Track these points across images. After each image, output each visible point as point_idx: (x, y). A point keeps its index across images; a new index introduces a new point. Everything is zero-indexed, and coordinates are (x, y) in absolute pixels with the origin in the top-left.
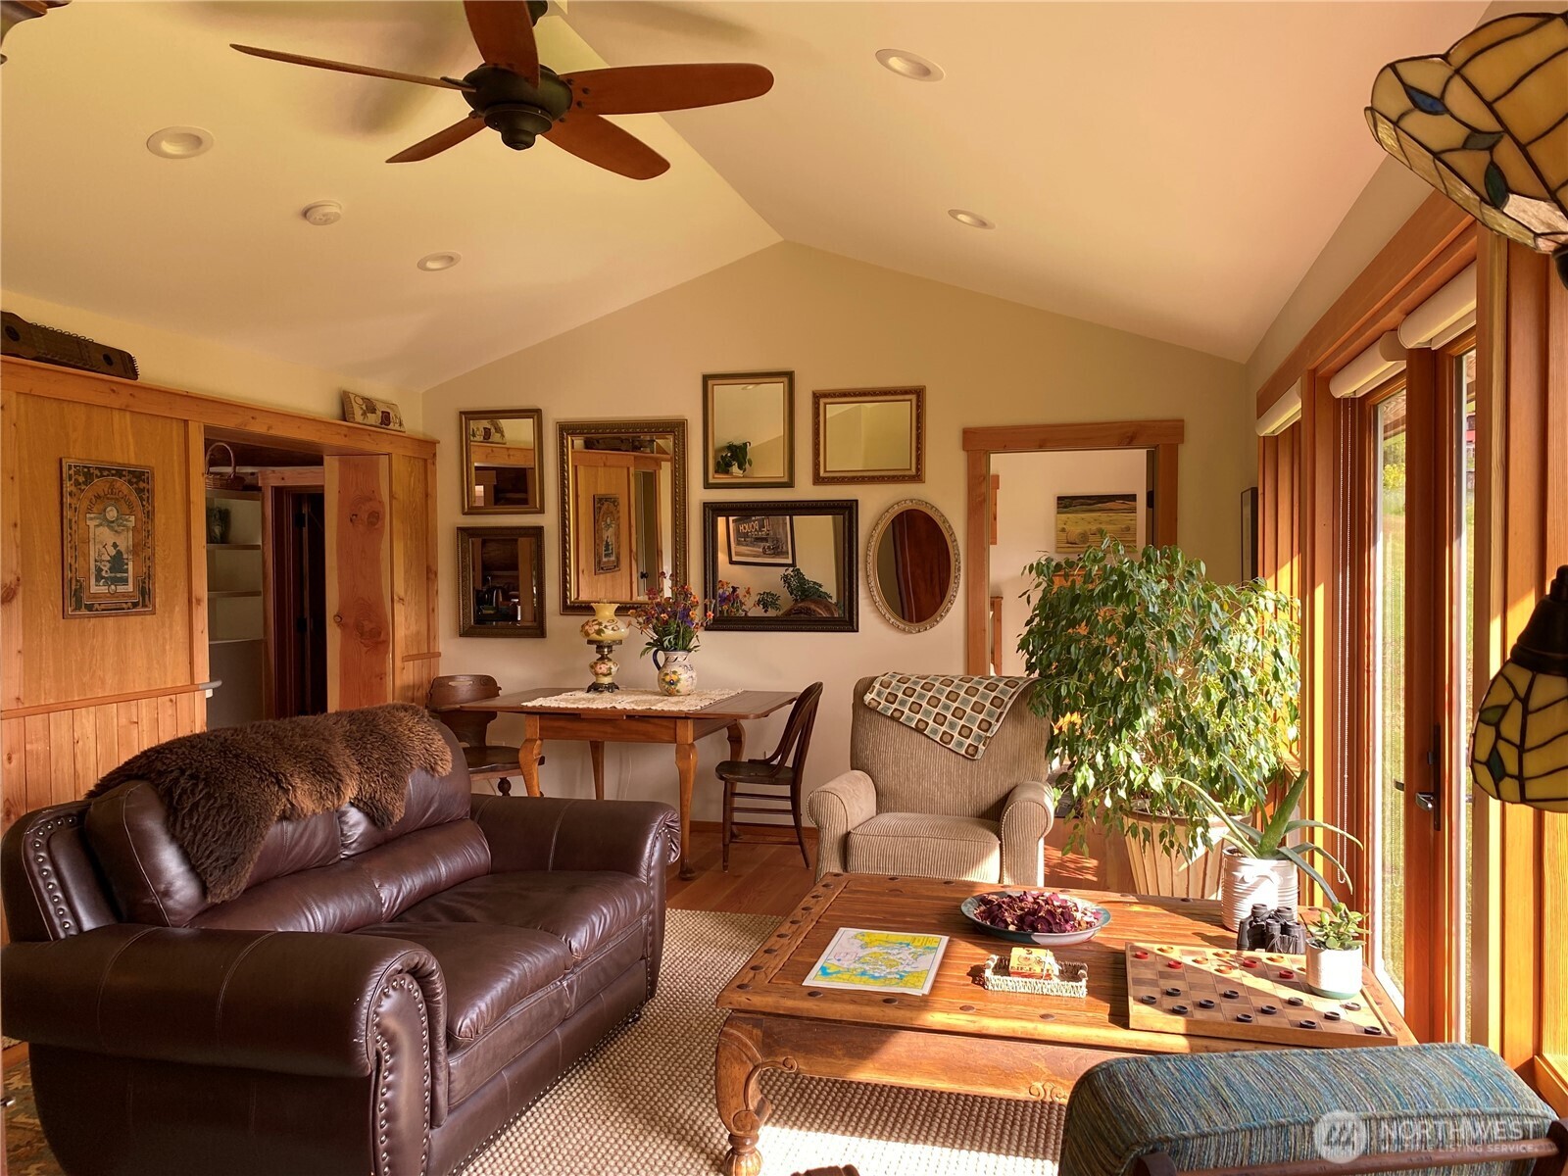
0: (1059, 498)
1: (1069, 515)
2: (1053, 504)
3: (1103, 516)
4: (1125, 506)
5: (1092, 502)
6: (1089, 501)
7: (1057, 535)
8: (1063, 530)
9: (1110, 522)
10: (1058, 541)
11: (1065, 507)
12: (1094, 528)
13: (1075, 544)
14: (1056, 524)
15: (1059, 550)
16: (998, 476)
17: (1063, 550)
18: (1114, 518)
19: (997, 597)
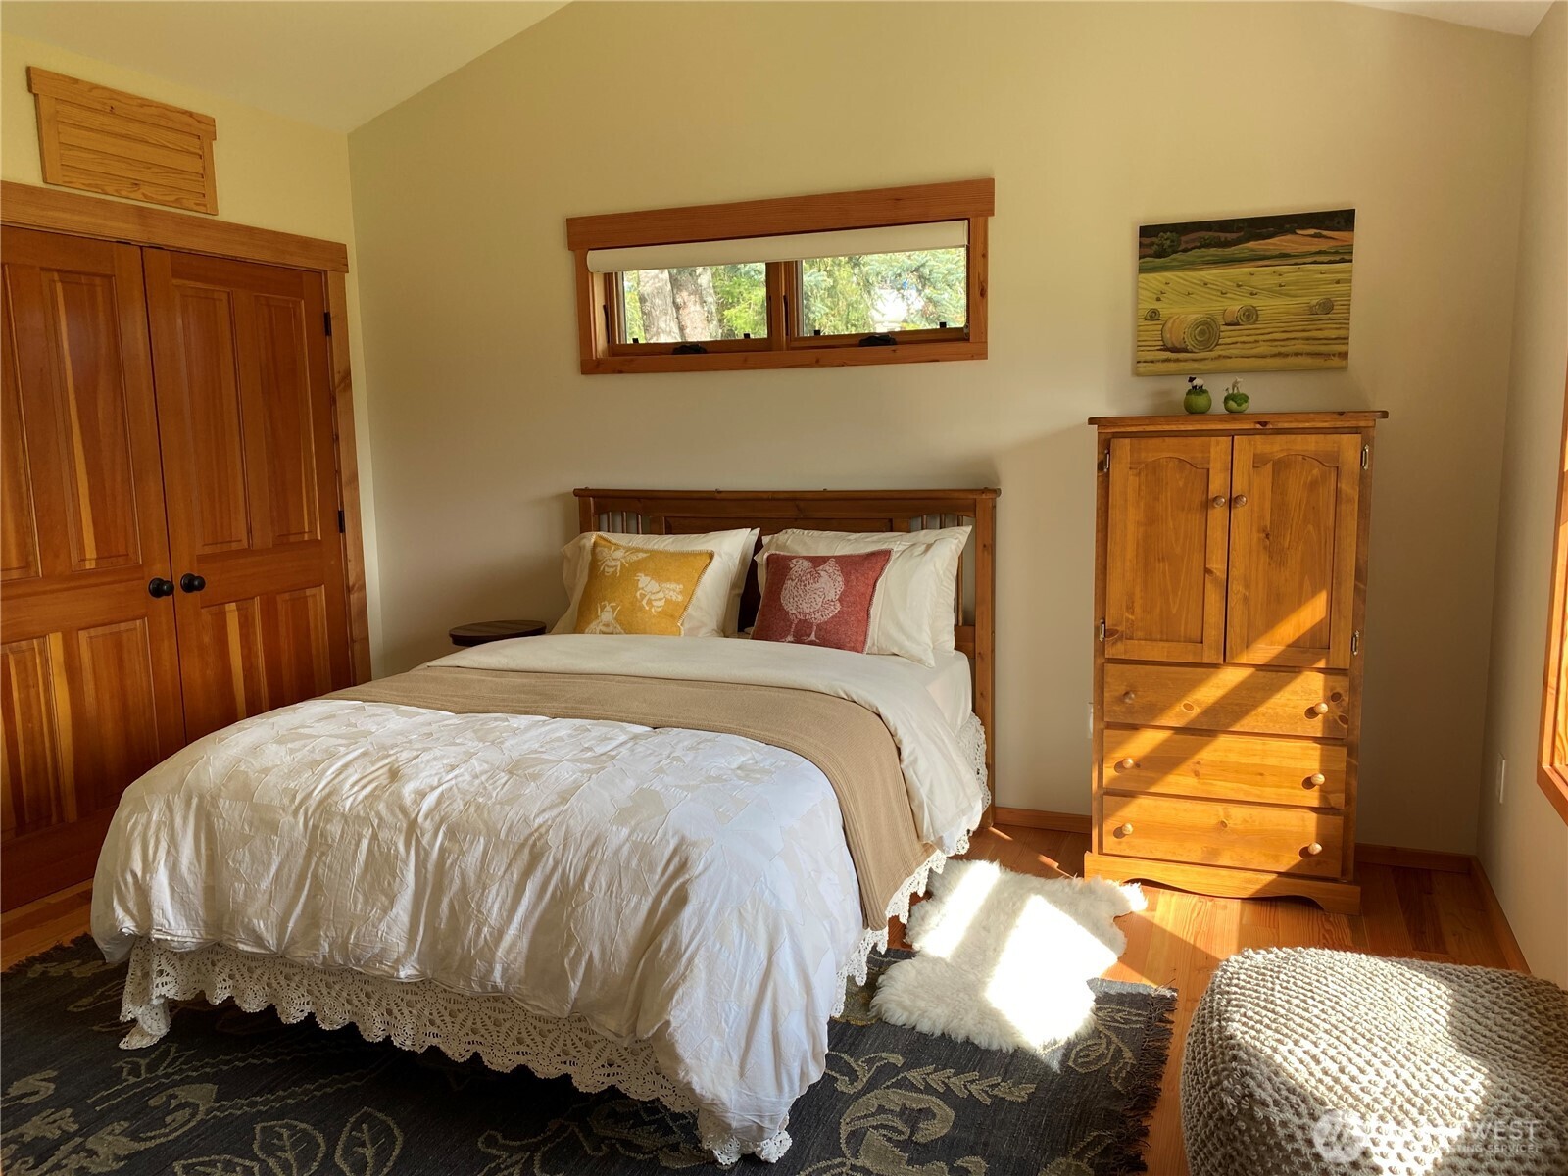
0: (1146, 232)
1: (1168, 275)
2: (1125, 248)
3: (1263, 275)
4: (1323, 245)
5: (1231, 236)
6: (1223, 236)
7: (1138, 331)
8: (1154, 315)
9: (1280, 290)
10: (1139, 345)
11: (1161, 254)
12: (1234, 306)
13: (1185, 350)
14: (1137, 300)
15: (1142, 368)
16: (992, 181)
17: (1151, 367)
18: (1291, 277)
19: (985, 491)
